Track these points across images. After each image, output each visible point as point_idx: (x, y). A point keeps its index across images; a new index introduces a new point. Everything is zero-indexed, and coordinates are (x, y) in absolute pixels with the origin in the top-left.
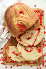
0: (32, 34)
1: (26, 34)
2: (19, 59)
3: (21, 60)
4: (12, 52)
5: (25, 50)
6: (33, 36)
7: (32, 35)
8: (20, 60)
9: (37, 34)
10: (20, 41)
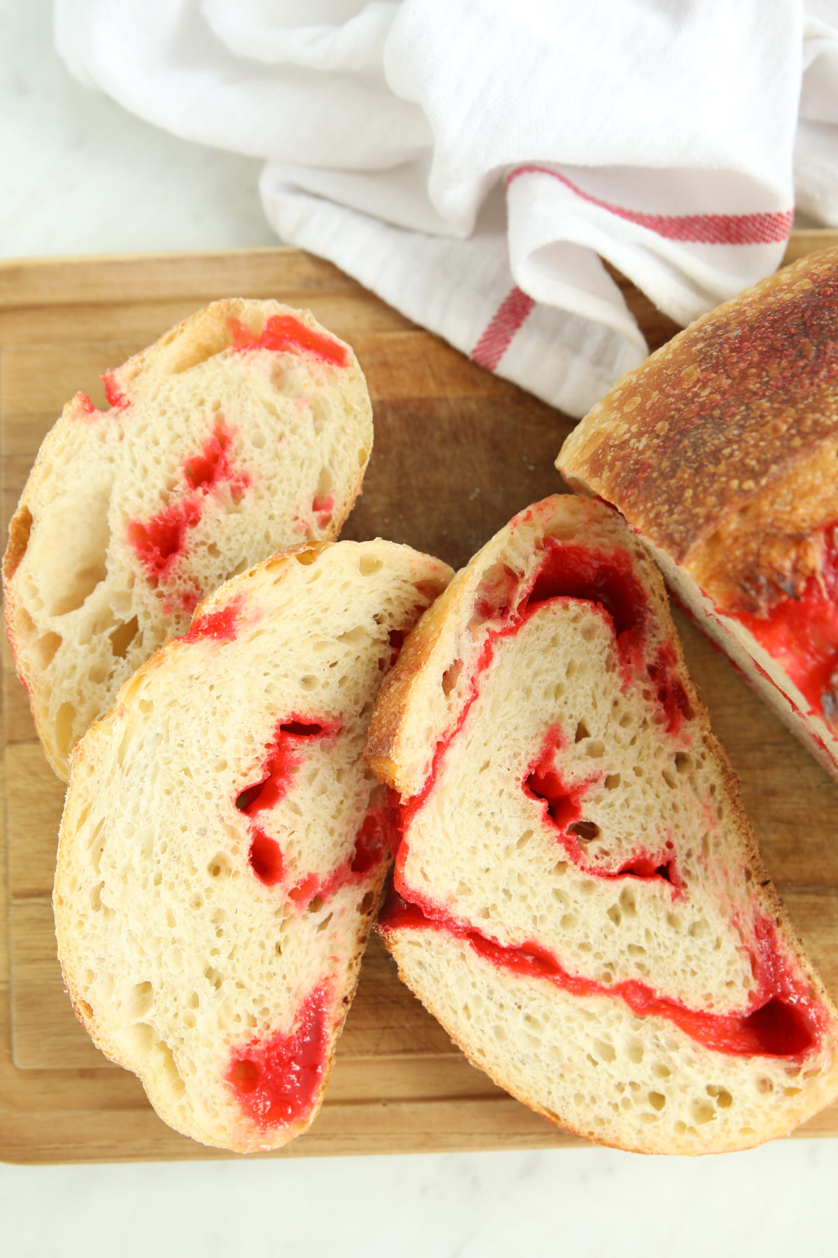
0: (665, 872)
1: (654, 736)
2: (74, 602)
3: (53, 642)
4: (221, 441)
5: (295, 728)
6: (612, 891)
7: (636, 869)
8: (46, 622)
9: (663, 986)
10: (485, 610)
